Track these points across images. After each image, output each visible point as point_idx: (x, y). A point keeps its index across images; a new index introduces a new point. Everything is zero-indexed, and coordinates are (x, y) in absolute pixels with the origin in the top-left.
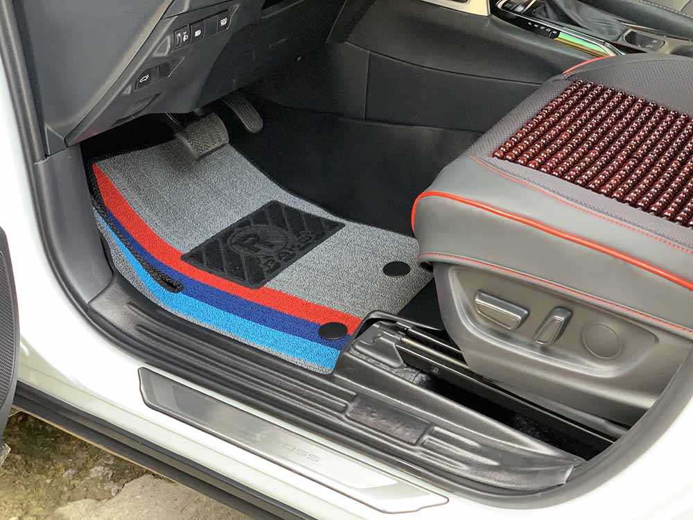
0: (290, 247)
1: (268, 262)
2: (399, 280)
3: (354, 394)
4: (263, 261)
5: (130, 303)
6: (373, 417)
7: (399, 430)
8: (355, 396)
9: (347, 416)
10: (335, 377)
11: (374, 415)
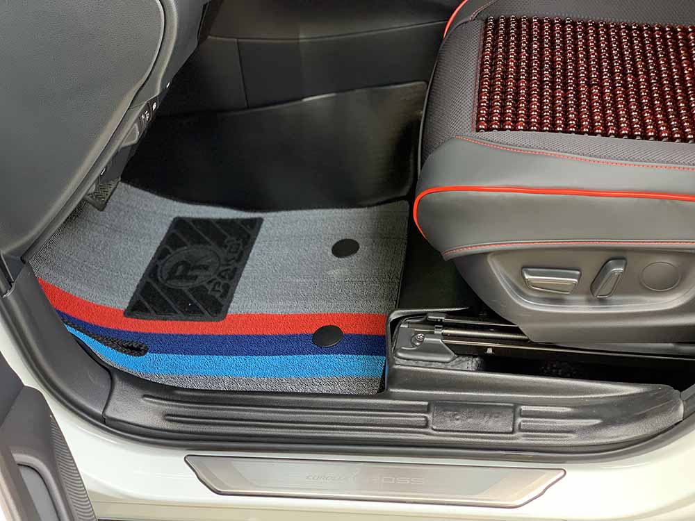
0: (225, 263)
1: (214, 286)
2: (354, 259)
3: (426, 403)
4: (210, 287)
5: (145, 396)
6: (458, 420)
7: (489, 423)
8: (429, 405)
9: (433, 429)
10: (392, 392)
11: (457, 417)
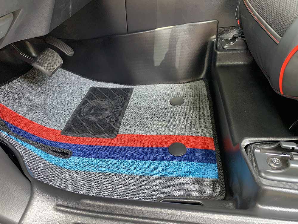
0: (116, 108)
1: (111, 119)
4: (108, 120)
